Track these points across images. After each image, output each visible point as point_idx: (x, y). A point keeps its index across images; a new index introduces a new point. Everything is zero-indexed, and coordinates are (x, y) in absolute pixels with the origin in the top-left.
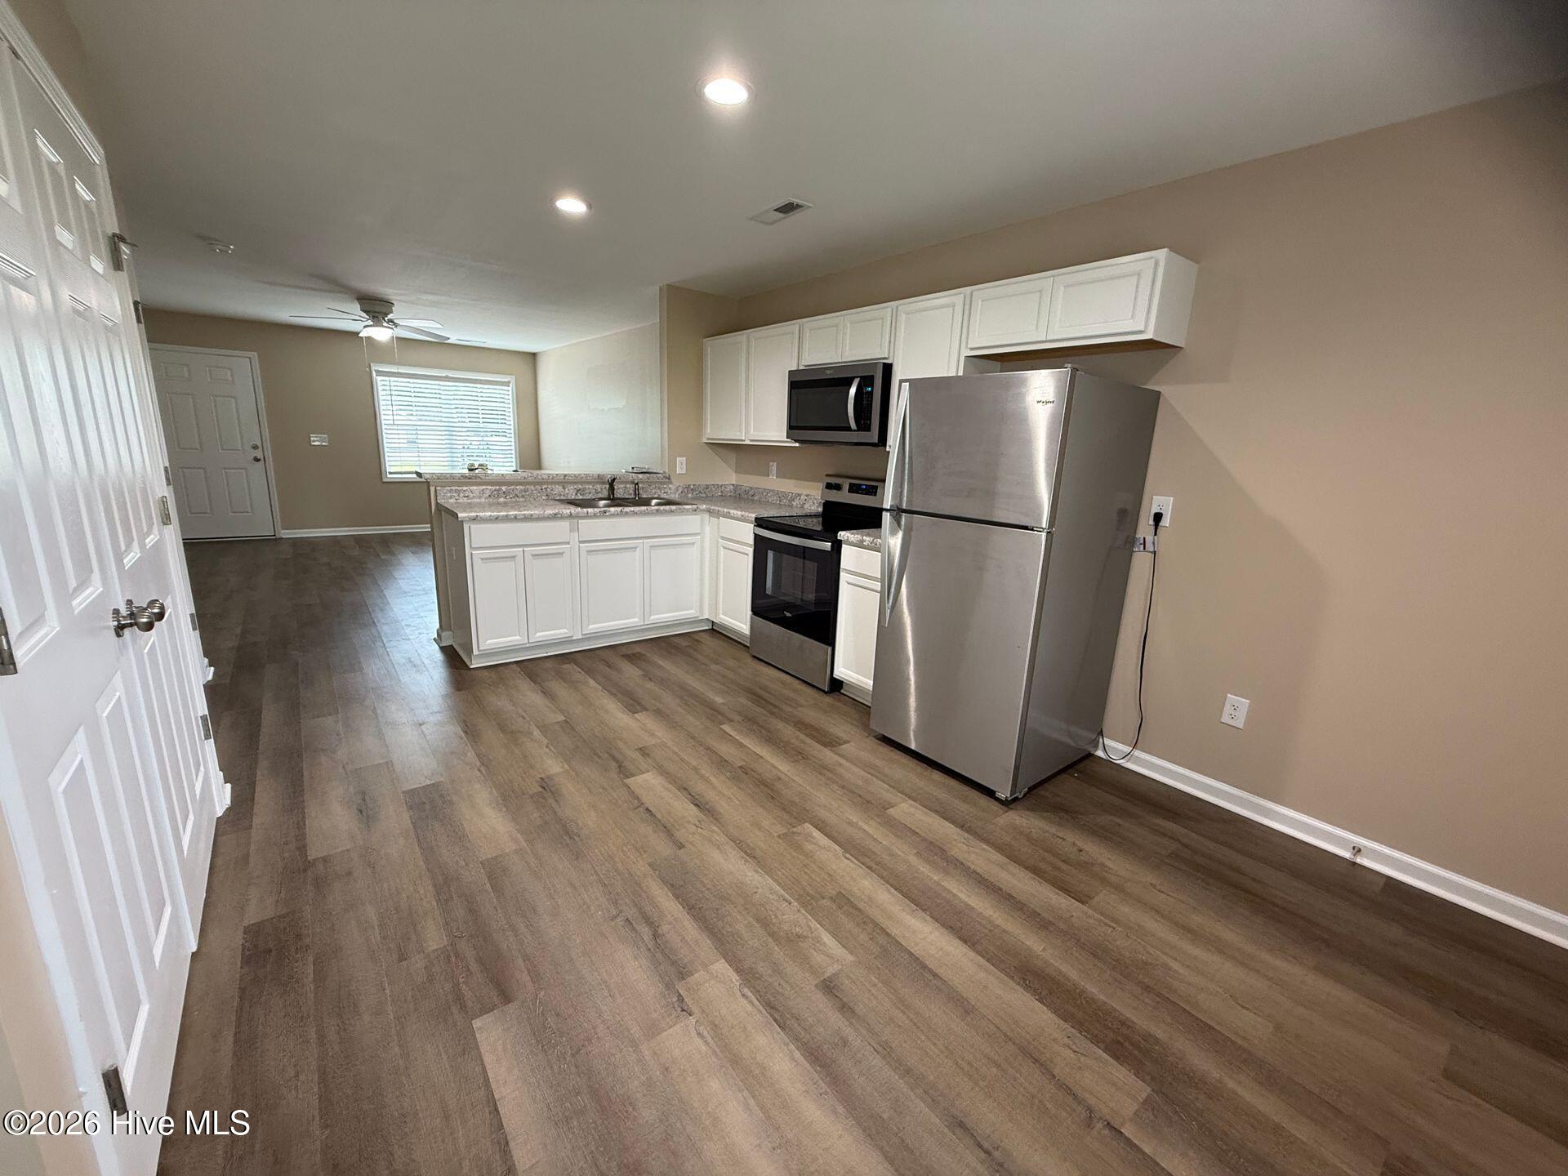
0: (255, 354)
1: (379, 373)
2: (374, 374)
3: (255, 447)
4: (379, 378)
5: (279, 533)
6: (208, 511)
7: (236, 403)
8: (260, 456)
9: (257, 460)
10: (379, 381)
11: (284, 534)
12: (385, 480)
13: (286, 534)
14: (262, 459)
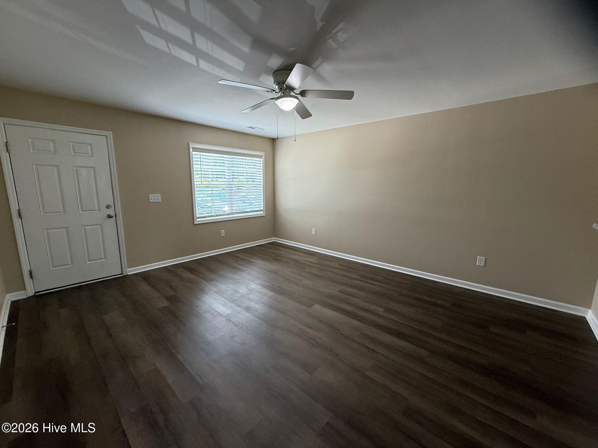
0: (111, 133)
1: (195, 149)
2: (191, 150)
3: (108, 207)
4: (194, 153)
5: (126, 271)
6: (69, 263)
7: (94, 171)
8: (112, 214)
9: (109, 217)
10: (195, 155)
11: (130, 271)
12: (196, 223)
13: (131, 271)
14: (114, 216)
